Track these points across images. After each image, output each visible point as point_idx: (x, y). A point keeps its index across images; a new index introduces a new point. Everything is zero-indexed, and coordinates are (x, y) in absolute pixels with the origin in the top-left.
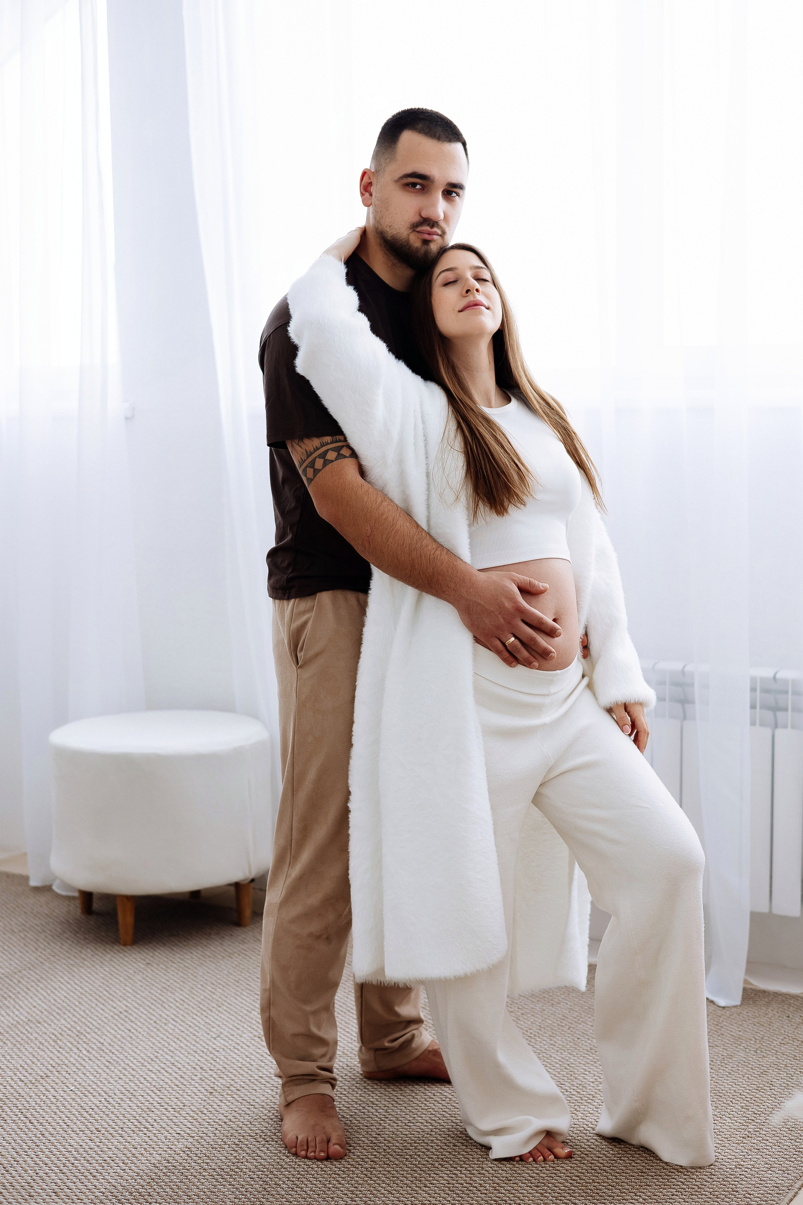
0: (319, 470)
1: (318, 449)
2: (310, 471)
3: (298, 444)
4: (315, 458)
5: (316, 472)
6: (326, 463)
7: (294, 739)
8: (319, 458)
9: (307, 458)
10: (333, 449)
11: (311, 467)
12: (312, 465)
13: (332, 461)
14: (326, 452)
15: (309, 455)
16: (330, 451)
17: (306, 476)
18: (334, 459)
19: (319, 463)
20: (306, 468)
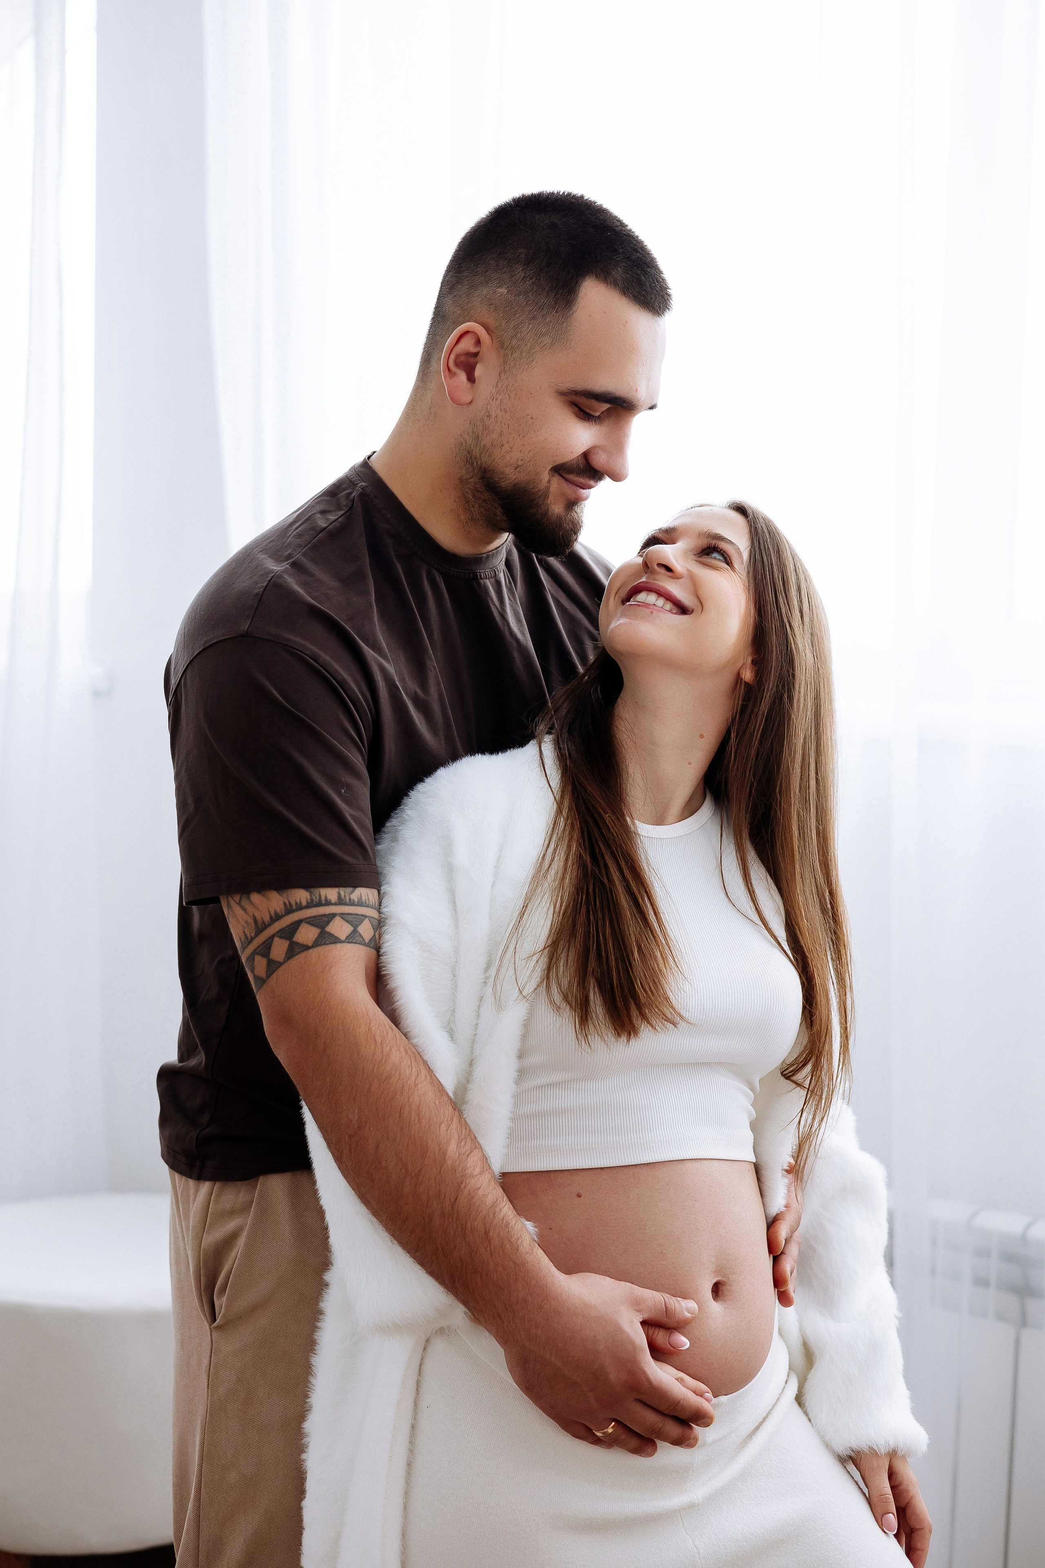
0: (281, 964)
1: (277, 917)
2: (261, 963)
3: (239, 904)
4: (273, 937)
5: (273, 966)
6: (295, 949)
7: (200, 1471)
8: (281, 937)
9: (257, 935)
10: (311, 921)
11: (262, 955)
12: (265, 949)
13: (307, 948)
14: (297, 925)
15: (260, 927)
16: (301, 925)
17: (252, 971)
18: (310, 944)
19: (279, 948)
20: (254, 953)
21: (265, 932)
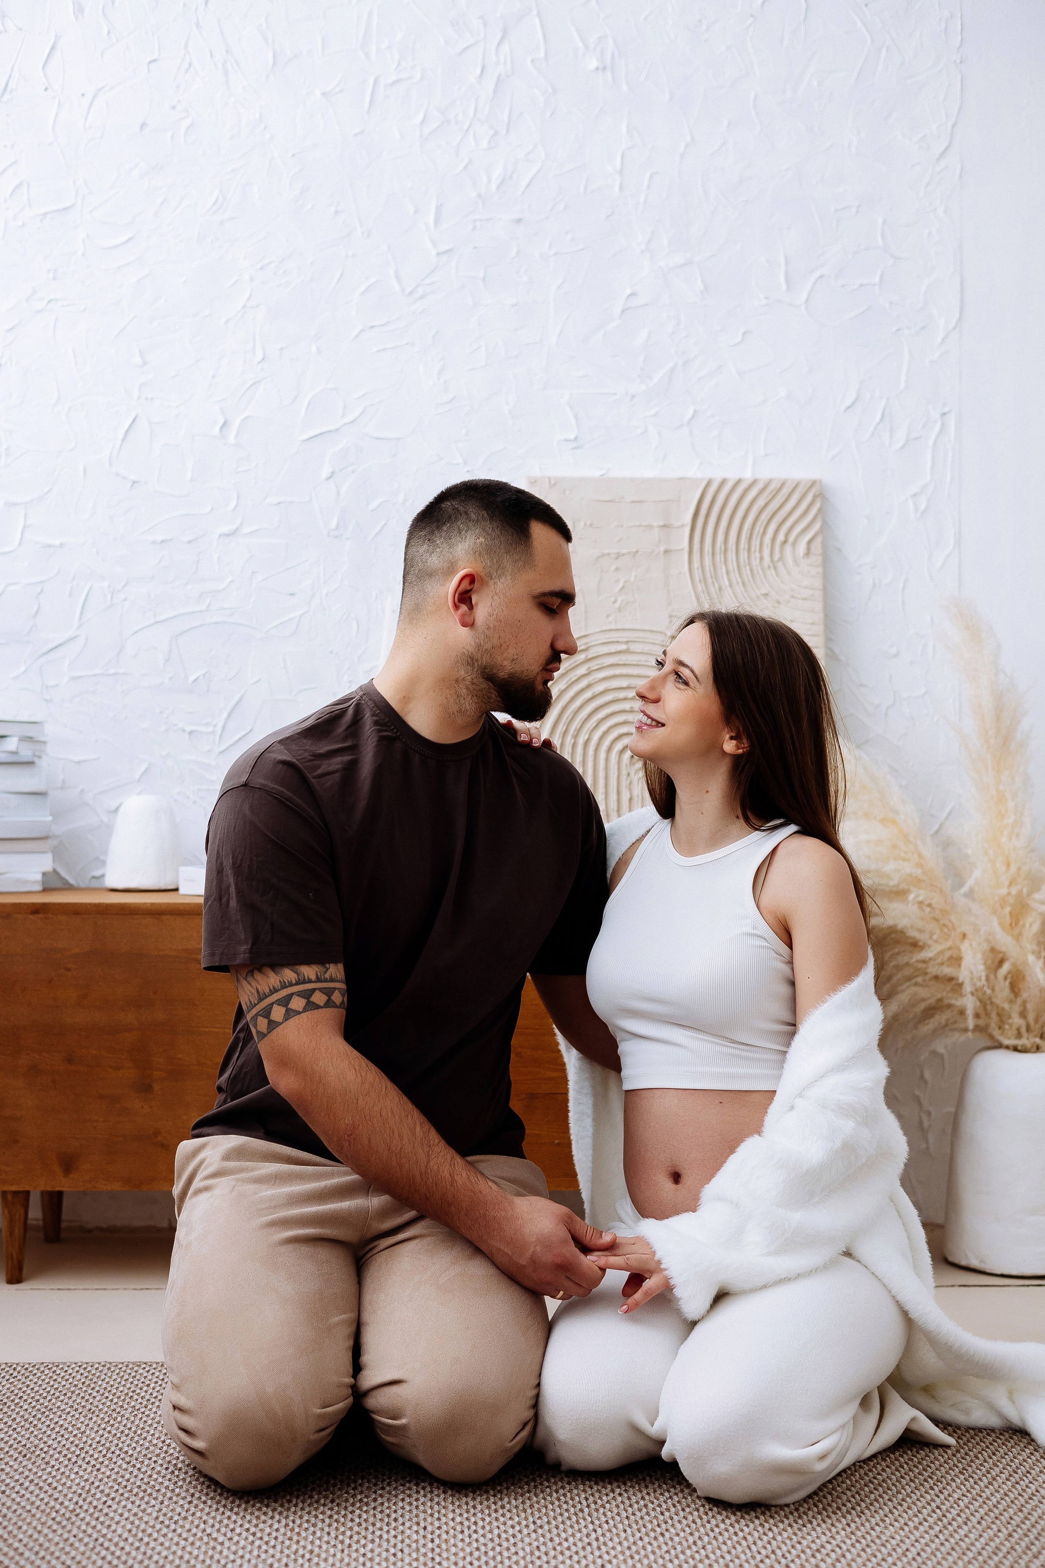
0: (279, 1024)
2: (262, 1023)
3: (246, 979)
4: (272, 1004)
5: (273, 1025)
6: (288, 1014)
8: (279, 1004)
9: (259, 1003)
10: (300, 994)
11: (264, 1017)
12: (266, 1013)
13: (297, 1013)
14: (289, 997)
15: (262, 998)
16: (294, 996)
17: (256, 1027)
18: (300, 1010)
19: (278, 1013)
20: (257, 1015)
21: (265, 1000)
